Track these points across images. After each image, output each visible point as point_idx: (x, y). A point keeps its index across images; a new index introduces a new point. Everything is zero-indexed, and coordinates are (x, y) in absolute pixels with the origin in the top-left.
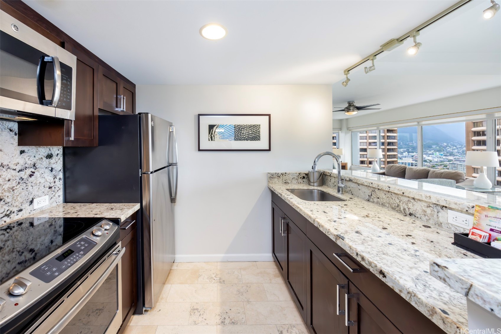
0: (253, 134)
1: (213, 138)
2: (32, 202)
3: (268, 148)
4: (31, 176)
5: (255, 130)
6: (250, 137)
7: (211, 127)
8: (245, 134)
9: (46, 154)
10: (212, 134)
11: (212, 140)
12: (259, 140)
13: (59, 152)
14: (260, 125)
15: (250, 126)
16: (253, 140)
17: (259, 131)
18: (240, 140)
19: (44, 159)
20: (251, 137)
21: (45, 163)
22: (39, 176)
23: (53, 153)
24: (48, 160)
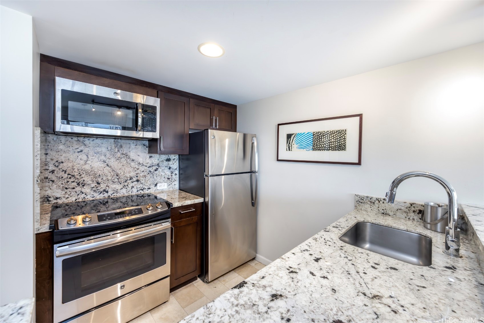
0: (335, 142)
1: (291, 148)
2: (156, 185)
3: (357, 161)
4: (156, 170)
5: (338, 137)
6: (332, 147)
7: (289, 136)
8: (325, 143)
9: (166, 159)
10: (290, 143)
11: (289, 150)
12: (344, 149)
13: (175, 158)
14: (346, 130)
15: (332, 133)
16: (336, 150)
17: (345, 138)
18: (319, 150)
19: (165, 161)
20: (333, 145)
21: (165, 164)
22: (161, 171)
23: (171, 158)
24: (167, 162)
